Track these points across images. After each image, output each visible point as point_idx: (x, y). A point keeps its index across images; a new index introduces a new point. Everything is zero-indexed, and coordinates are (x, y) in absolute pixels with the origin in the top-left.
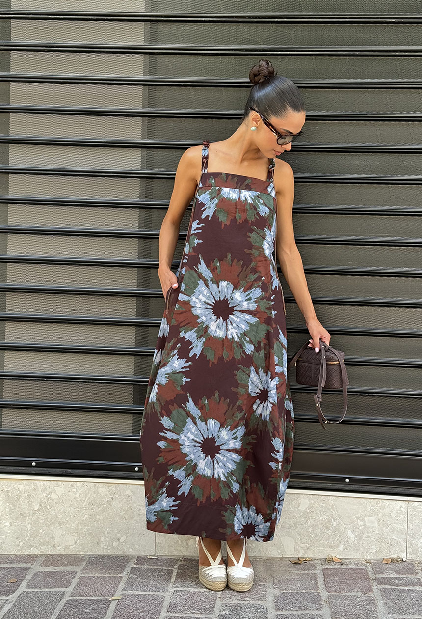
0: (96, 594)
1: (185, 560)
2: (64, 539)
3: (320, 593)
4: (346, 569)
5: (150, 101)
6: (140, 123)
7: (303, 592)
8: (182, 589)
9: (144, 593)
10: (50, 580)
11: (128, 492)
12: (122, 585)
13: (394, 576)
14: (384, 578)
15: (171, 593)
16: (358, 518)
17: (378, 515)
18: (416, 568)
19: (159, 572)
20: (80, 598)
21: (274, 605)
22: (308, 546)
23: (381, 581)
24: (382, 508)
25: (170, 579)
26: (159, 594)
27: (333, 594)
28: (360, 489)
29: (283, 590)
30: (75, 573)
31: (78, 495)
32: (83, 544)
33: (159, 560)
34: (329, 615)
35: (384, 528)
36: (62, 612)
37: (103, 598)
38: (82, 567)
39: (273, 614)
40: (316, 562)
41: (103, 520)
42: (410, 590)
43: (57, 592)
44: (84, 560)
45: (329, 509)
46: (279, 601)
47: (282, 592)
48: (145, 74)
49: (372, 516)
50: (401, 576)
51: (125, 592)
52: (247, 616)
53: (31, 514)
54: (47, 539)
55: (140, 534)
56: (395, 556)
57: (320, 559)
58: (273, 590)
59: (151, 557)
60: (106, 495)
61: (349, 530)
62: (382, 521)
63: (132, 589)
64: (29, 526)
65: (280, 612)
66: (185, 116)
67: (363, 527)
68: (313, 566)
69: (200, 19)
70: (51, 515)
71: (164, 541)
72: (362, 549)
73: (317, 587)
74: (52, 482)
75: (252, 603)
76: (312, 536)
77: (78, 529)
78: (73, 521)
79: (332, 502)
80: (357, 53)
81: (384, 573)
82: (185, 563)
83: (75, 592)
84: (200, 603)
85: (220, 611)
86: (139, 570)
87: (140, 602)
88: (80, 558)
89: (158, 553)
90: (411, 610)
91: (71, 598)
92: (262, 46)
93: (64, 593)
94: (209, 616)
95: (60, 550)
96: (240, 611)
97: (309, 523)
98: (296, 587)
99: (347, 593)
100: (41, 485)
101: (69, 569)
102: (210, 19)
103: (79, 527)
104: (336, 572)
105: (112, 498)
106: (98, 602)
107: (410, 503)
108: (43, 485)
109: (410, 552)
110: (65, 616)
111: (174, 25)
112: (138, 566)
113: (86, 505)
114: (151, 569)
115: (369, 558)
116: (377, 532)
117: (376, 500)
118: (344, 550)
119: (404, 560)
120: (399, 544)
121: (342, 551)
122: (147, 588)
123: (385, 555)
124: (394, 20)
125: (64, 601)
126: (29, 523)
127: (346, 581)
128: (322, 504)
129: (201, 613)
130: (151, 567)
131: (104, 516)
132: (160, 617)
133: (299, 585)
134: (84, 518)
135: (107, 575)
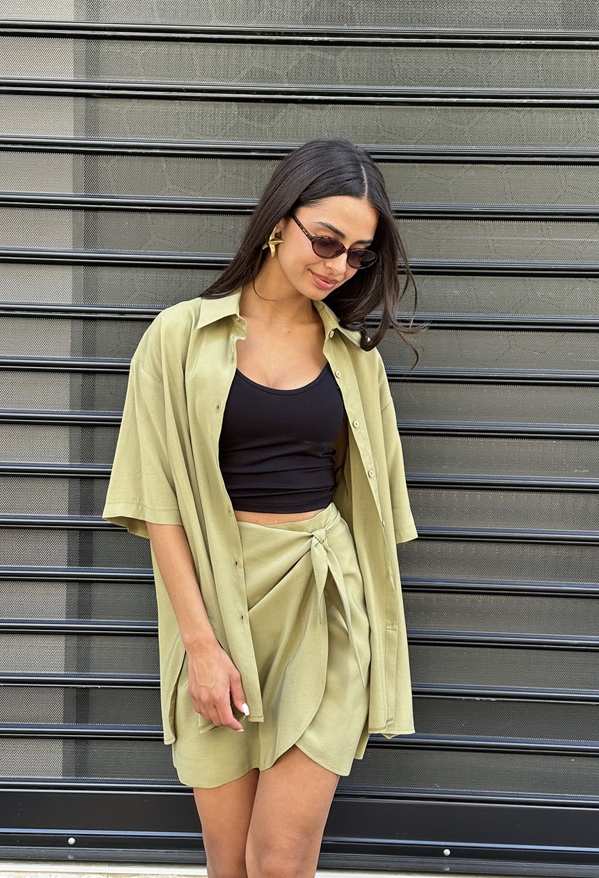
6: (70, 221)
48: (76, 132)
80: (455, 100)
92: (286, 85)
102: (193, 35)
111: (129, 44)
124: (518, 42)
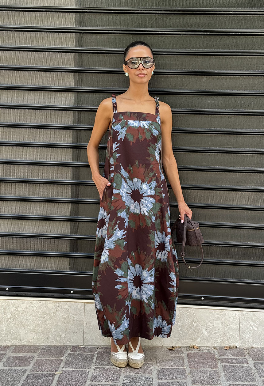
0: (46, 370)
1: (102, 348)
2: (27, 336)
3: (185, 369)
4: (202, 353)
5: (79, 62)
6: (73, 77)
7: (174, 368)
8: (100, 366)
9: (76, 370)
10: (18, 361)
11: (67, 307)
12: (62, 364)
13: (231, 358)
14: (225, 359)
15: (93, 369)
16: (209, 321)
17: (221, 320)
18: (245, 352)
19: (86, 356)
20: (36, 373)
21: (157, 376)
22: (178, 339)
23: (223, 360)
24: (224, 315)
25: (93, 360)
26: (85, 369)
27: (193, 369)
28: (211, 303)
29: (163, 366)
30: (33, 357)
31: (35, 308)
32: (38, 339)
33: (86, 348)
34: (191, 382)
35: (225, 328)
36: (25, 382)
37: (50, 373)
38: (38, 353)
39: (156, 382)
40: (183, 349)
41: (51, 324)
42: (241, 366)
43: (22, 369)
44: (39, 349)
45: (191, 316)
46: (160, 374)
47: (162, 368)
48: (75, 46)
49: (218, 320)
50: (236, 357)
51: (64, 369)
52: (140, 384)
53: (6, 320)
54: (16, 336)
55: (74, 333)
56: (232, 345)
57: (186, 347)
58: (156, 367)
59: (81, 346)
60: (53, 308)
61: (204, 329)
62: (224, 323)
63: (69, 367)
64: (4, 328)
65: (160, 381)
66: (101, 72)
67: (212, 327)
68: (181, 351)
69: (110, 11)
70: (18, 321)
71: (89, 336)
72: (211, 341)
73: (183, 365)
74: (19, 301)
75: (143, 375)
76: (181, 333)
77: (35, 330)
78: (32, 324)
79: (193, 312)
80: (209, 33)
81: (225, 355)
82: (102, 350)
83: (33, 369)
84: (111, 375)
85: (123, 381)
86: (73, 355)
87: (74, 375)
88: (36, 348)
89: (85, 344)
90: (241, 379)
91: (31, 373)
92: (149, 28)
93: (26, 370)
94: (116, 384)
95: (24, 343)
96: (136, 381)
97: (179, 325)
98: (170, 365)
99: (202, 368)
100: (12, 303)
101: (29, 354)
102: (117, 11)
103: (36, 328)
104: (196, 355)
105: (57, 310)
106: (47, 375)
107: (241, 312)
108: (13, 302)
109: (241, 342)
110: (27, 385)
111: (94, 15)
112: (72, 353)
113: (40, 315)
114: (81, 354)
115: (216, 346)
116: (221, 330)
117: (220, 310)
118: (201, 341)
119: (237, 347)
120: (235, 337)
121: (199, 342)
122: (78, 366)
123: (225, 344)
124: (231, 13)
125: (26, 375)
126: (4, 326)
127: (201, 361)
128: (187, 313)
129: (111, 382)
130: (81, 353)
131: (51, 321)
132: (86, 384)
133: (172, 363)
134: (39, 323)
135: (53, 358)
